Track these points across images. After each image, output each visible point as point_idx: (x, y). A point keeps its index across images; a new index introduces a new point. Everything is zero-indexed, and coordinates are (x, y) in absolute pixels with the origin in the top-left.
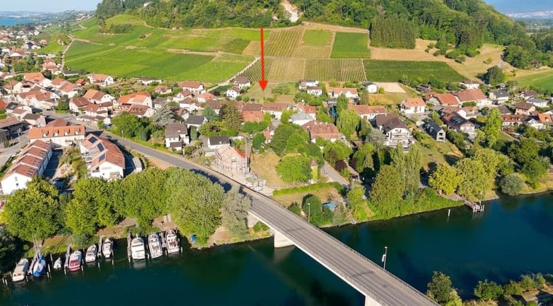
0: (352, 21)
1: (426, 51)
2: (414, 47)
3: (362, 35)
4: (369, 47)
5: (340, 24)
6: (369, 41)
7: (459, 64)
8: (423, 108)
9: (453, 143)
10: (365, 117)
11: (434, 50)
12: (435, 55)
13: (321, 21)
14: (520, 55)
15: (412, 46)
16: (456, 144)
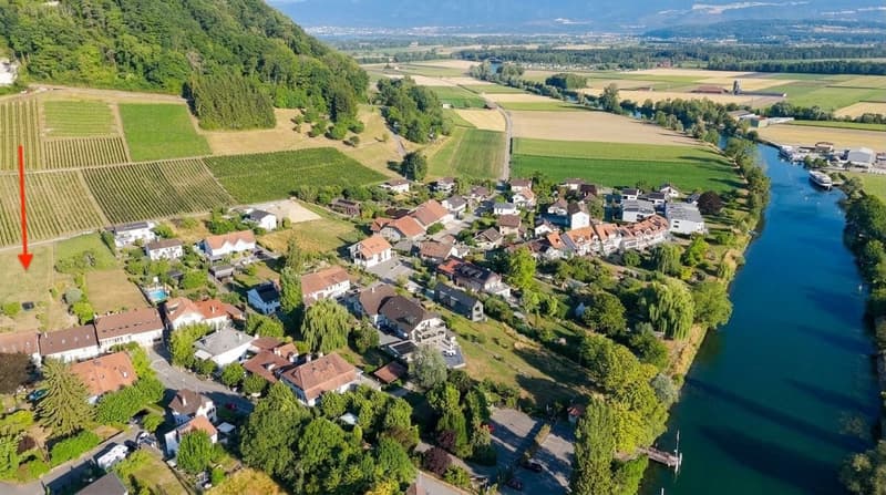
0: (142, 79)
1: (294, 129)
2: (275, 124)
3: (173, 109)
4: (199, 131)
5: (118, 87)
6: (195, 121)
7: (351, 148)
8: (389, 252)
9: (500, 320)
10: (321, 295)
11: (306, 127)
12: (311, 135)
13: (74, 81)
14: (415, 123)
15: (270, 122)
16: (506, 321)
